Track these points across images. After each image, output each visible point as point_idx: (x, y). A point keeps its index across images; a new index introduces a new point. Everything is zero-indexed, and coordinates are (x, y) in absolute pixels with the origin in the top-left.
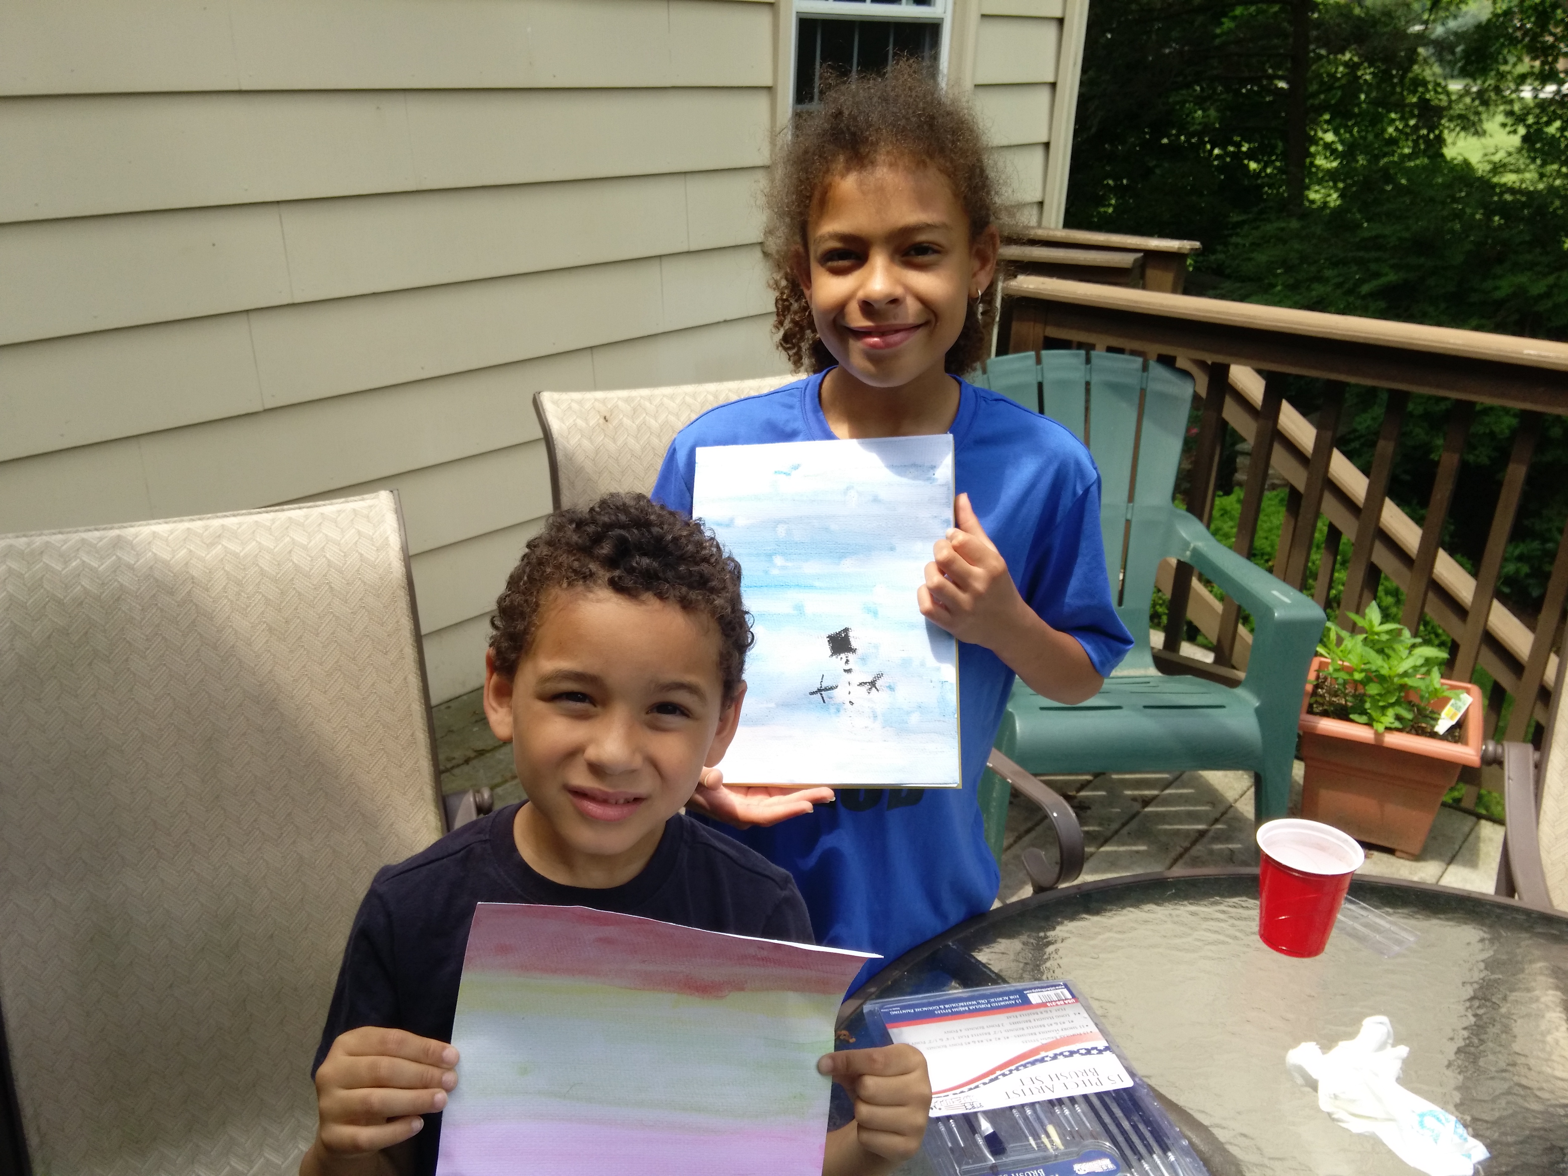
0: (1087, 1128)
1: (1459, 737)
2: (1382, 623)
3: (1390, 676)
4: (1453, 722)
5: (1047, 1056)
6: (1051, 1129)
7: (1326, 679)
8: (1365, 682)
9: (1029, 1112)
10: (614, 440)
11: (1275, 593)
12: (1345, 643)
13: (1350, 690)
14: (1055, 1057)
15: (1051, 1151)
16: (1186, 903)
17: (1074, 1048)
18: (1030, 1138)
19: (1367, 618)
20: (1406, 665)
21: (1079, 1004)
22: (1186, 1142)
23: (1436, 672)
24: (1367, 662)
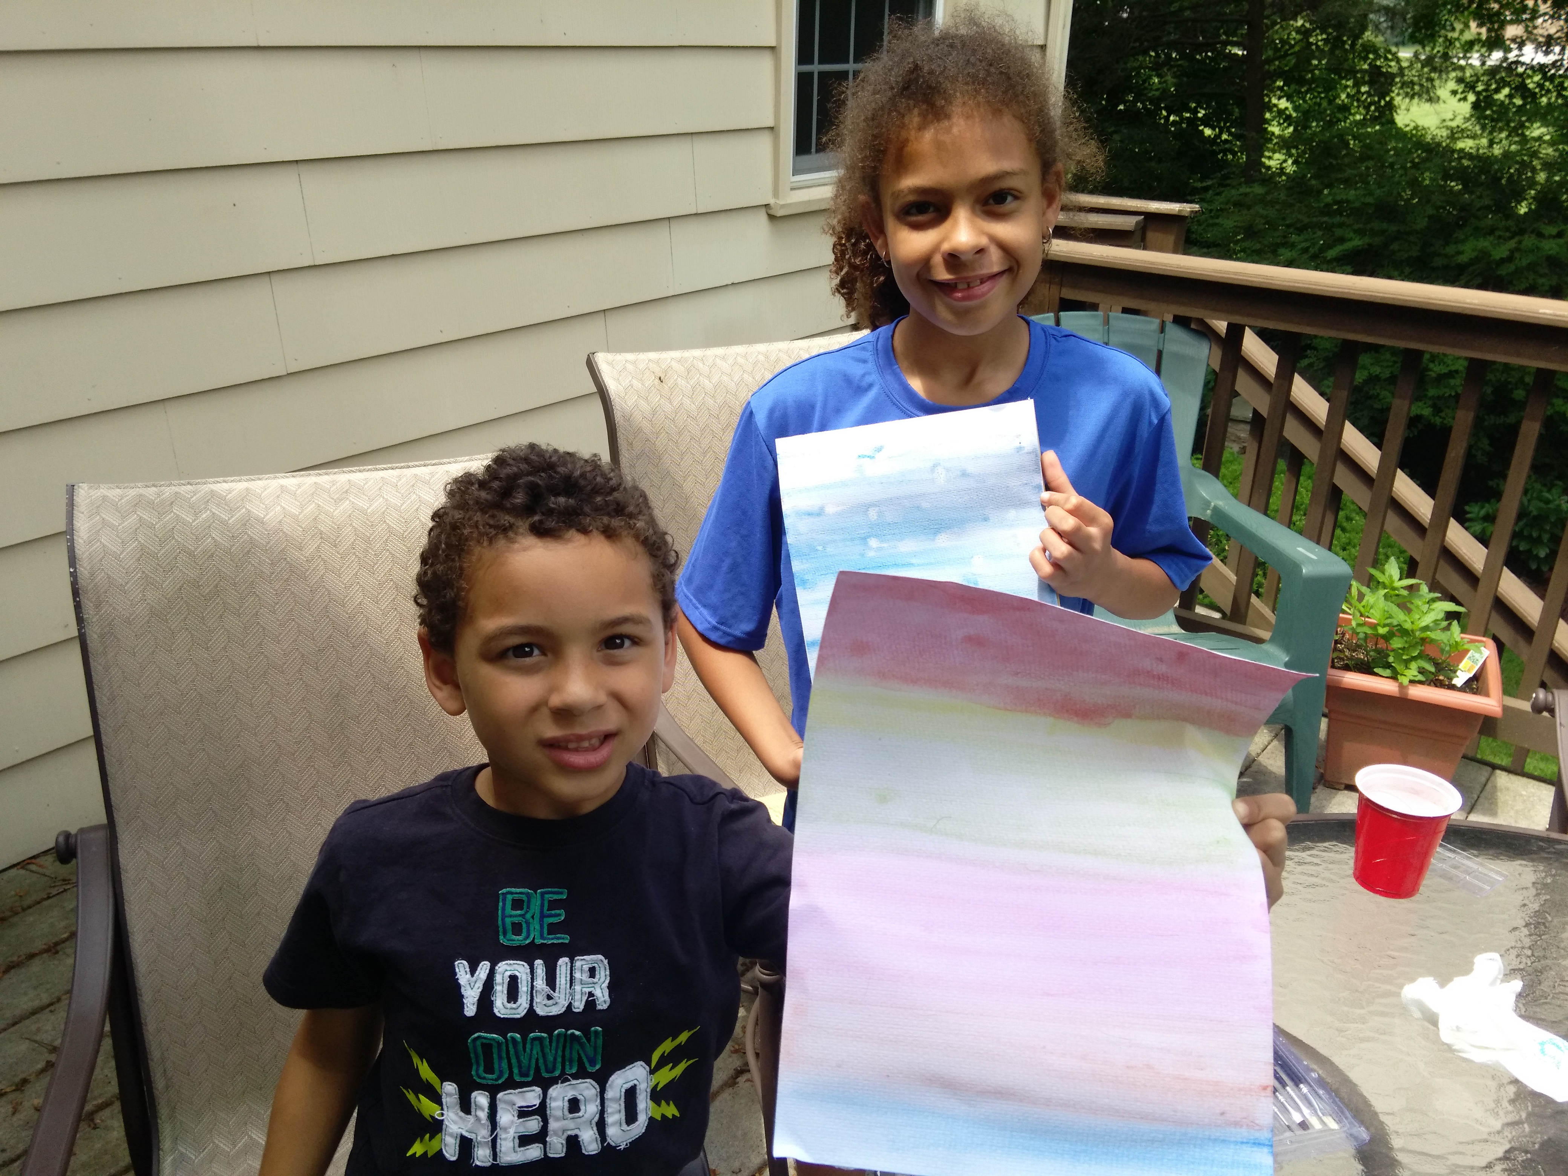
1: (1477, 689)
2: (1400, 579)
3: (1412, 631)
4: (1471, 675)
7: (1343, 634)
8: (1387, 638)
10: (670, 400)
11: (1300, 549)
12: (1366, 598)
13: (1370, 645)
19: (1387, 574)
20: (1427, 620)
22: (1314, 1075)
23: (1455, 626)
24: (1390, 617)
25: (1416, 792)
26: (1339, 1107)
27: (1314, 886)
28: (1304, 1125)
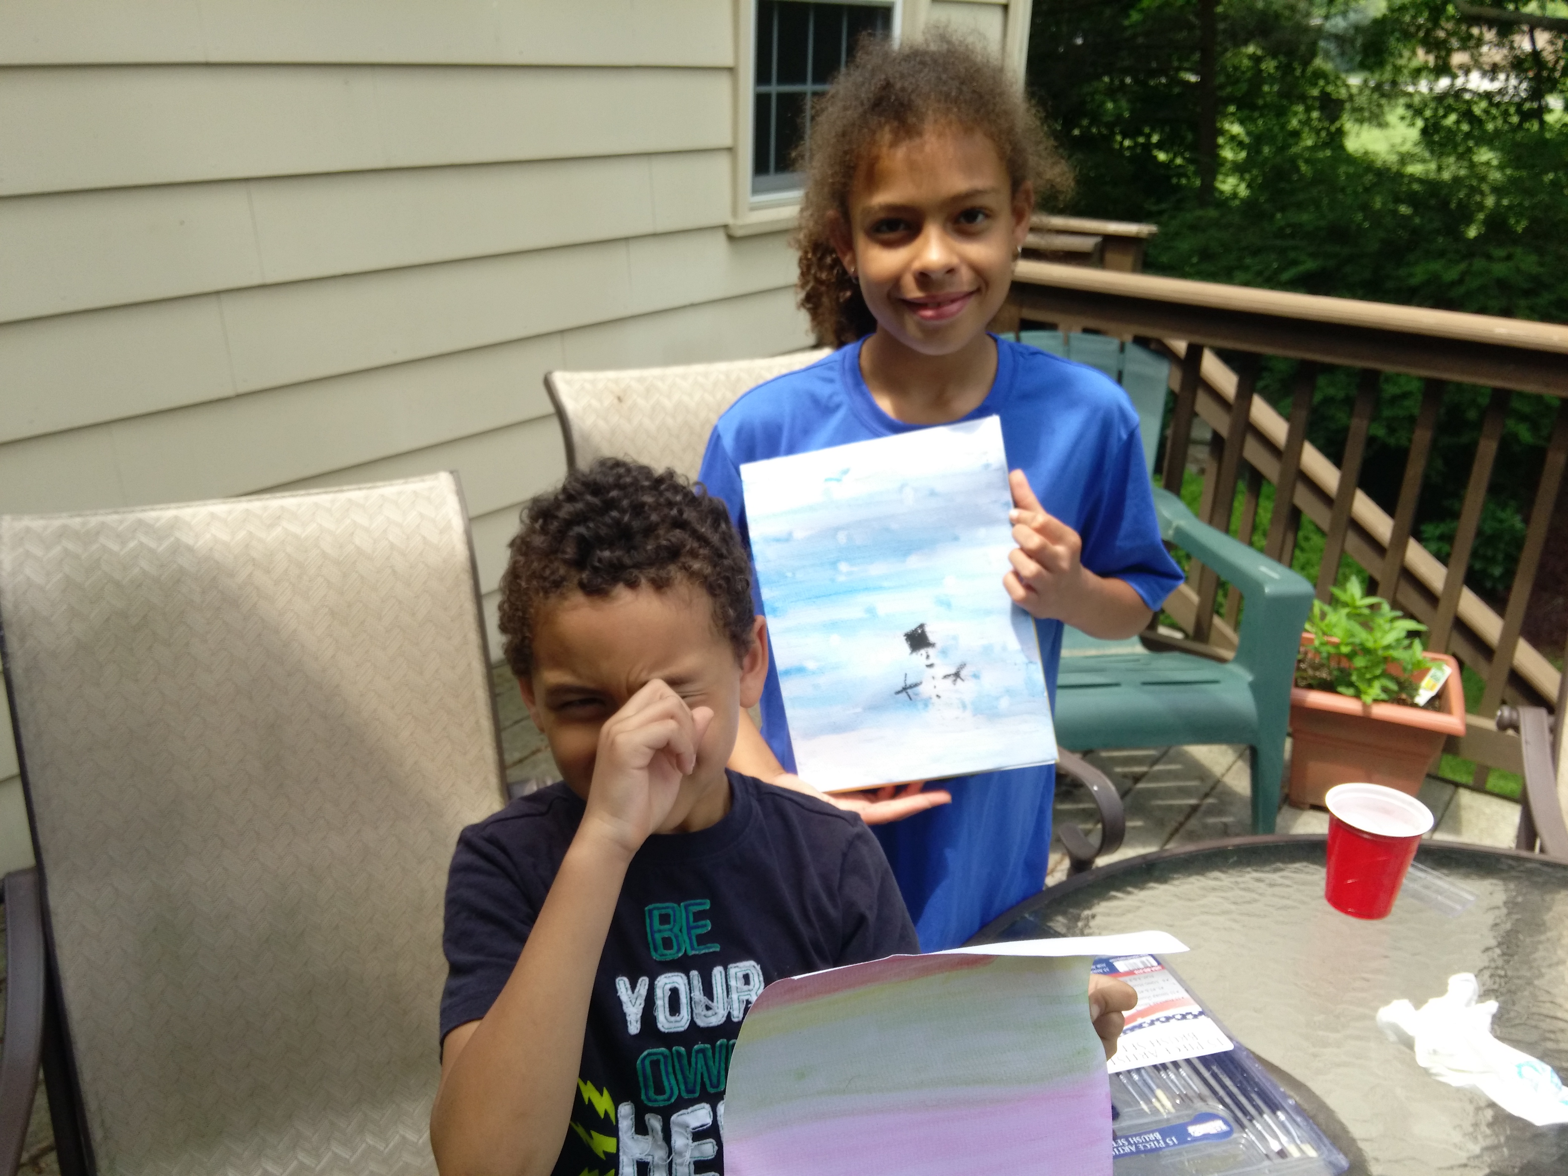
0: (1194, 1091)
1: (1440, 707)
2: (1362, 598)
3: (1375, 650)
4: (1433, 693)
5: (1145, 1023)
6: (1160, 1093)
7: (1306, 653)
8: (1350, 656)
9: (1136, 1077)
10: (629, 421)
11: (1263, 569)
12: (1328, 617)
13: (1333, 664)
14: (1152, 1023)
15: (1164, 1114)
16: (1249, 869)
17: (1169, 1013)
18: (1141, 1102)
19: (1349, 592)
20: (1389, 638)
21: (1166, 971)
22: (1291, 1102)
23: (1417, 645)
24: (1352, 635)
25: (1386, 811)
26: (1316, 1133)
27: (1285, 908)
28: (1282, 1154)
